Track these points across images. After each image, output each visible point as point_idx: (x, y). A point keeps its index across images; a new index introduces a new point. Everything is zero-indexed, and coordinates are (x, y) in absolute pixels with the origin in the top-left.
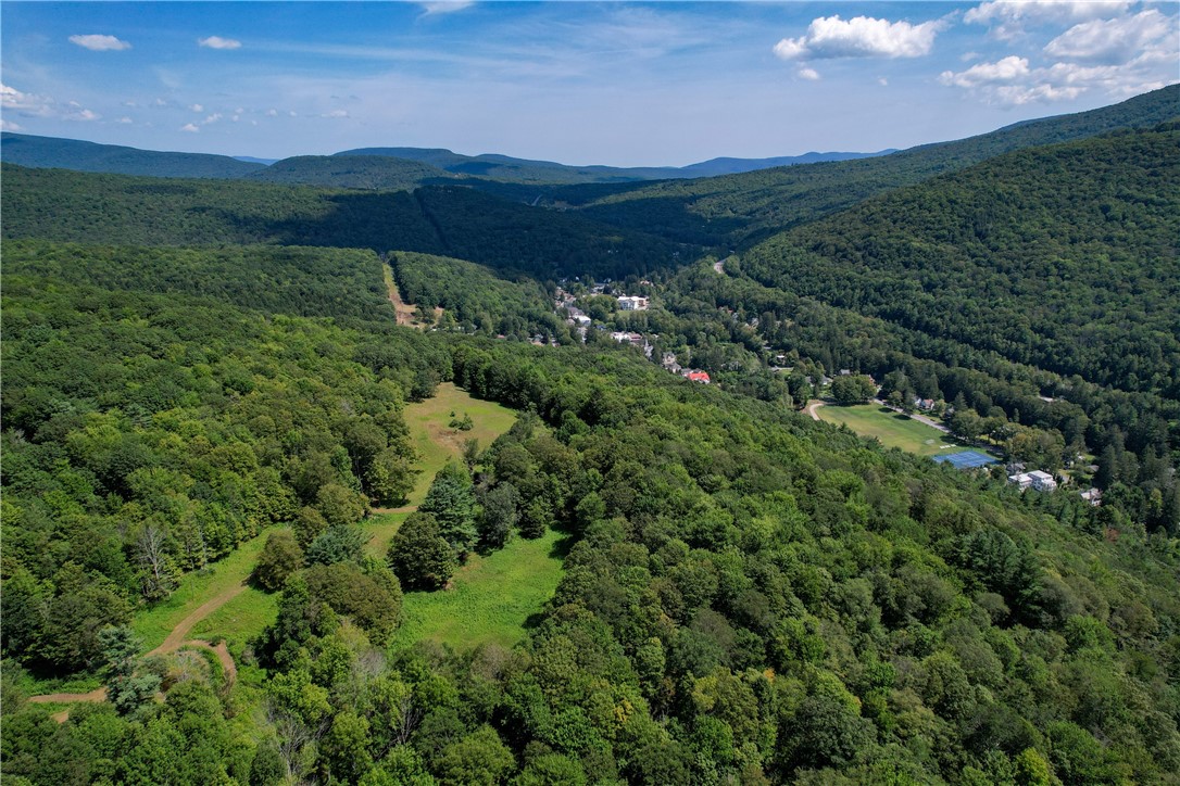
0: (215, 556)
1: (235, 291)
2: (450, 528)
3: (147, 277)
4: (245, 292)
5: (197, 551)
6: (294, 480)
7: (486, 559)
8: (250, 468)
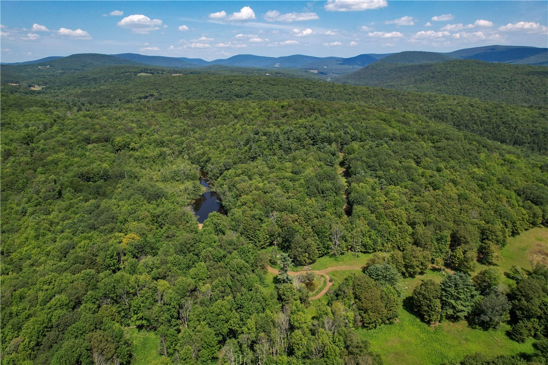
0: (364, 251)
1: (535, 135)
2: (448, 299)
3: (494, 120)
4: (541, 136)
5: (357, 245)
6: (415, 237)
7: (469, 329)
8: (401, 223)
